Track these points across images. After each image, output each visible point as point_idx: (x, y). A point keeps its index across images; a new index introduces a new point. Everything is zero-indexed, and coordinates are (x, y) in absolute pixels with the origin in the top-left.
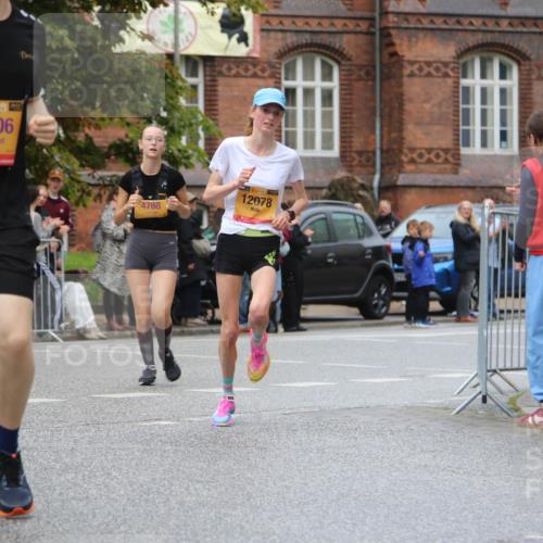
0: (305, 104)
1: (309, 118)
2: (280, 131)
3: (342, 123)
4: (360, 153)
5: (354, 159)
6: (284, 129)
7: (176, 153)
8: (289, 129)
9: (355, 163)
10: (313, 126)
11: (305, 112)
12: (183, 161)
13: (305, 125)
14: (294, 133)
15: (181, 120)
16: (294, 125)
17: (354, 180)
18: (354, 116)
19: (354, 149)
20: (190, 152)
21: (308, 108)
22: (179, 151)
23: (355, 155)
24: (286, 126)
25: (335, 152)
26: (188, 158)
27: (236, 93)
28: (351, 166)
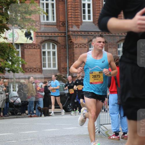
0: (48, 56)
1: (49, 59)
2: (42, 63)
3: (58, 60)
4: (63, 68)
5: (62, 70)
6: (43, 62)
7: (14, 69)
8: (44, 62)
9: (62, 71)
10: (50, 61)
11: (48, 58)
12: (16, 71)
13: (48, 61)
14: (45, 63)
15: (15, 60)
16: (45, 61)
17: (62, 75)
18: (61, 58)
19: (61, 67)
20: (18, 69)
21: (49, 57)
22: (15, 68)
23: (62, 69)
24: (43, 61)
25: (56, 68)
26: (17, 70)
27: (30, 53)
28: (61, 72)
